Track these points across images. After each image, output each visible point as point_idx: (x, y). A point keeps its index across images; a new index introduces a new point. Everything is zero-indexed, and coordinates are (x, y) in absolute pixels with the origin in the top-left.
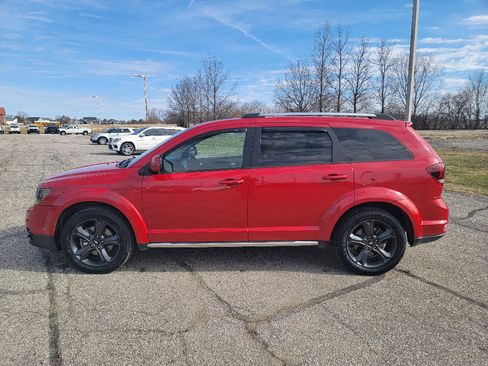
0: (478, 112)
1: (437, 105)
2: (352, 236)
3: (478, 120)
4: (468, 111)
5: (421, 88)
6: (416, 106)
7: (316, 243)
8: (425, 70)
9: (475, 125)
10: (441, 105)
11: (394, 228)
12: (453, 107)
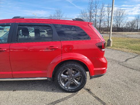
0: (137, 27)
1: (126, 25)
2: (62, 75)
3: (137, 29)
4: (134, 26)
5: (121, 19)
6: (119, 25)
7: (46, 78)
8: (123, 14)
9: (137, 31)
10: (127, 24)
11: (81, 71)
12: (130, 25)
